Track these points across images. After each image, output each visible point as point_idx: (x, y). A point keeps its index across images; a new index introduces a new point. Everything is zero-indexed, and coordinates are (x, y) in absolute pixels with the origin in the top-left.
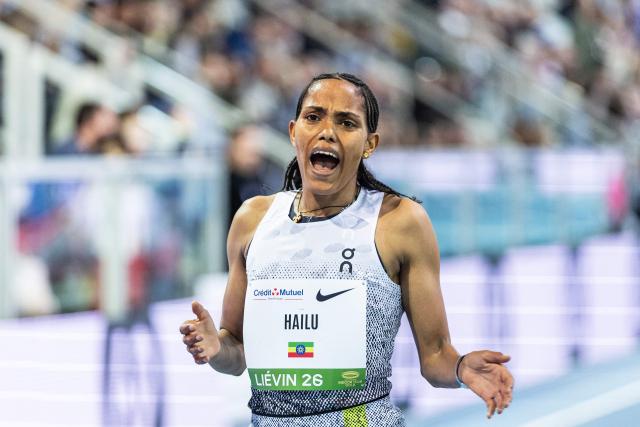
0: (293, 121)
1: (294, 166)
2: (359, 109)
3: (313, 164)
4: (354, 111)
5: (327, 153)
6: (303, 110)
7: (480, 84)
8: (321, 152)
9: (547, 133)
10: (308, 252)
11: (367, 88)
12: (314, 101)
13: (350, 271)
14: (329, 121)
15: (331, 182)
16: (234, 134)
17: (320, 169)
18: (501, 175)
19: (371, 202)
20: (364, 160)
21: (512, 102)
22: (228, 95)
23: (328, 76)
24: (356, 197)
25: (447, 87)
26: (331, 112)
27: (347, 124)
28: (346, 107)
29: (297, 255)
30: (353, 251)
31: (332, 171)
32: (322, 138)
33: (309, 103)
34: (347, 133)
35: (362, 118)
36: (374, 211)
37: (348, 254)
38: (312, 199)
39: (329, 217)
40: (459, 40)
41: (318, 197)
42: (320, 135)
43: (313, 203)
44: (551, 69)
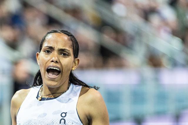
0: (38, 53)
1: (39, 74)
2: (70, 47)
3: (48, 73)
4: (67, 48)
5: (55, 68)
6: (43, 48)
7: (132, 38)
8: (52, 68)
9: (164, 61)
10: (45, 115)
11: (73, 37)
12: (48, 44)
13: (65, 123)
14: (55, 53)
15: (56, 82)
16: (15, 63)
17: (51, 75)
18: (142, 81)
19: (75, 90)
20: (72, 71)
21: (148, 47)
22: (13, 45)
23: (55, 32)
24: (68, 88)
25: (117, 40)
26: (56, 49)
27: (64, 54)
28: (64, 46)
29: (40, 116)
30: (66, 113)
31: (57, 76)
32: (53, 61)
33: (45, 45)
34: (64, 59)
35: (71, 51)
36: (77, 95)
37: (63, 115)
38: (48, 90)
39: (55, 98)
40: (121, 17)
41: (50, 89)
42: (52, 60)
43: (48, 92)
44: (166, 31)
